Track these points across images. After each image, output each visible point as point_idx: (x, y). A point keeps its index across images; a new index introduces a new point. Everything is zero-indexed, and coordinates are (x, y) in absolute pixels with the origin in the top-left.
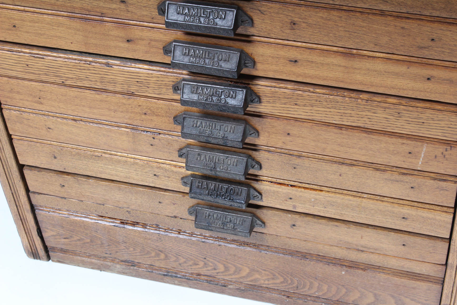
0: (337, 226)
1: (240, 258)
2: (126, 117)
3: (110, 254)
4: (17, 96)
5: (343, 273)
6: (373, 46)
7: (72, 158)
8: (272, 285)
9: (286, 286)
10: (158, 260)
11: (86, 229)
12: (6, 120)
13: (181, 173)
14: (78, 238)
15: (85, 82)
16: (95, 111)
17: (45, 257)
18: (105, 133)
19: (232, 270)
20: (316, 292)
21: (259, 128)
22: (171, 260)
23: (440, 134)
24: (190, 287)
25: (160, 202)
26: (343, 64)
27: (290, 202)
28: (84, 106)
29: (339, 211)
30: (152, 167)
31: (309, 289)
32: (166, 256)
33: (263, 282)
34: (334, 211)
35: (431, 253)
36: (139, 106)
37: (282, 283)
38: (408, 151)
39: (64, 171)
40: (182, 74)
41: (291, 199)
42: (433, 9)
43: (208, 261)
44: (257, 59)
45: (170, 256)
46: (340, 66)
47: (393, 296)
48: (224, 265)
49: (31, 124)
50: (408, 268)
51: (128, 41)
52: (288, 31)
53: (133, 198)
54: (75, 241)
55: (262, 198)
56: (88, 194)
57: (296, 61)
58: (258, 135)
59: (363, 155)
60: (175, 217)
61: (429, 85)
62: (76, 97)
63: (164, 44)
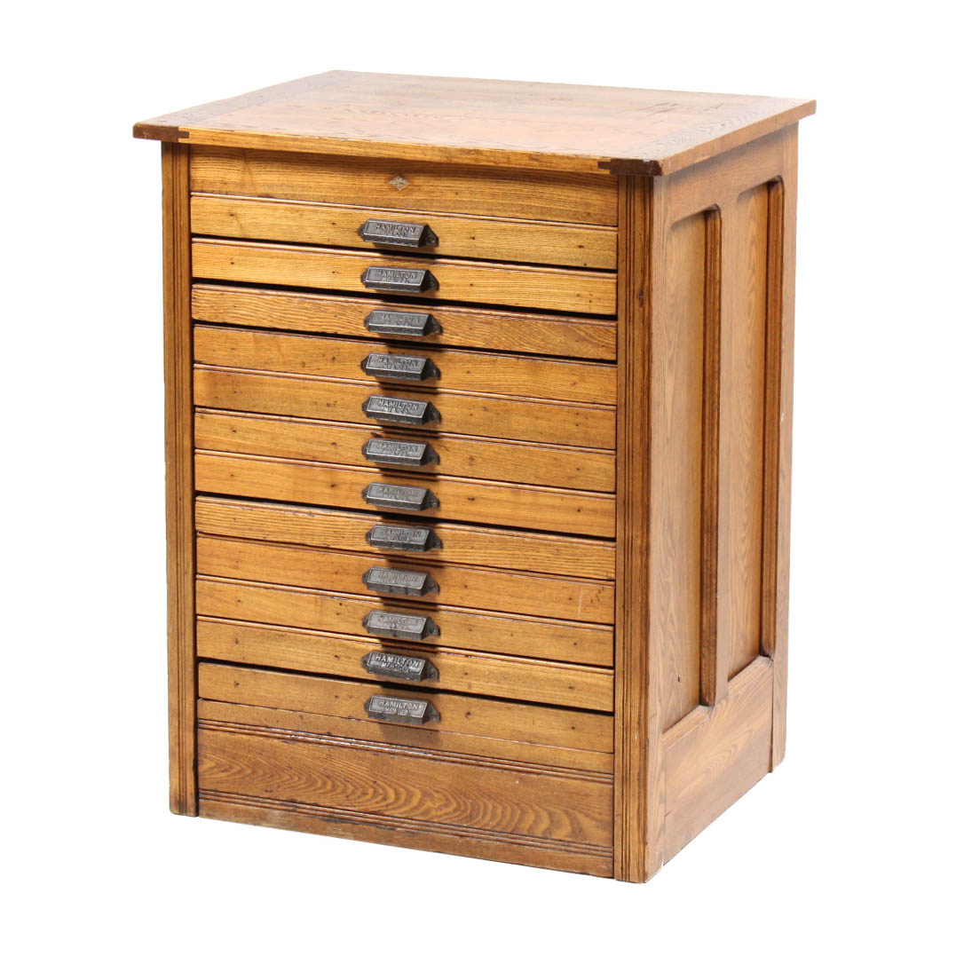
0: (509, 708)
1: (413, 774)
2: (318, 579)
3: (271, 791)
4: (215, 561)
5: (517, 782)
6: (533, 478)
7: (255, 642)
8: (445, 817)
9: (458, 816)
10: (323, 793)
11: (250, 752)
12: (197, 595)
13: (363, 650)
14: (239, 768)
15: (285, 536)
16: (289, 573)
17: (192, 809)
18: (294, 602)
19: (403, 797)
20: (490, 820)
21: (439, 582)
22: (338, 791)
23: (592, 572)
24: (356, 838)
25: (336, 697)
26: (512, 500)
27: (466, 680)
28: (279, 568)
29: (512, 687)
30: (334, 645)
31: (483, 817)
32: (334, 785)
33: (434, 813)
34: (506, 686)
35: (599, 736)
36: (332, 563)
37: (455, 810)
38: (568, 597)
39: (243, 661)
40: (376, 520)
41: (466, 674)
42: (577, 439)
43: (378, 785)
44: (441, 498)
45: (339, 783)
46: (508, 501)
47: (567, 813)
48: (395, 790)
49: (222, 597)
50: (579, 763)
51: (333, 486)
52: (467, 467)
53: (309, 694)
54: (235, 774)
55: (438, 677)
56: (262, 694)
57: (473, 499)
58: (439, 591)
59: (531, 606)
60: (350, 718)
61: (581, 518)
62: (273, 557)
63: (364, 487)
